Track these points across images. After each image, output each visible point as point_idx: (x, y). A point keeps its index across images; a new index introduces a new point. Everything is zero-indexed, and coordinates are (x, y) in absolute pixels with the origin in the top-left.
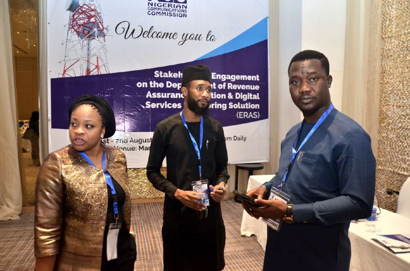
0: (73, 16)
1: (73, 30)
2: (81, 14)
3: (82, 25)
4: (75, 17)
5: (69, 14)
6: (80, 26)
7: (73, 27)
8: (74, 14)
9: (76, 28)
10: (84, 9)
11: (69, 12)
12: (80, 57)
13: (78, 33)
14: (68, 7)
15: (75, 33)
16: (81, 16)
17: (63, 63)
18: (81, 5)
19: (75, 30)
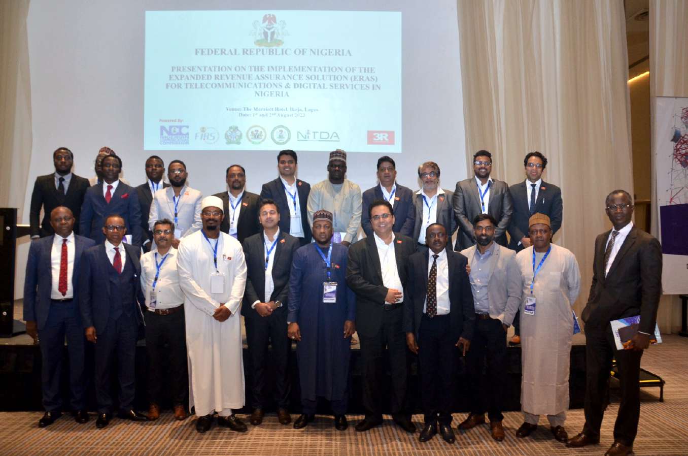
0: (676, 147)
1: (677, 160)
2: (683, 144)
3: (684, 155)
4: (678, 147)
5: (673, 144)
6: (682, 155)
7: (676, 158)
8: (677, 145)
9: (679, 157)
10: (685, 140)
11: (673, 142)
12: (684, 186)
13: (681, 163)
14: (672, 138)
15: (679, 162)
16: (683, 146)
17: (669, 192)
18: (683, 136)
19: (679, 160)
